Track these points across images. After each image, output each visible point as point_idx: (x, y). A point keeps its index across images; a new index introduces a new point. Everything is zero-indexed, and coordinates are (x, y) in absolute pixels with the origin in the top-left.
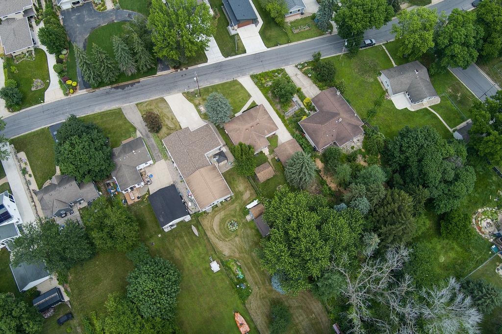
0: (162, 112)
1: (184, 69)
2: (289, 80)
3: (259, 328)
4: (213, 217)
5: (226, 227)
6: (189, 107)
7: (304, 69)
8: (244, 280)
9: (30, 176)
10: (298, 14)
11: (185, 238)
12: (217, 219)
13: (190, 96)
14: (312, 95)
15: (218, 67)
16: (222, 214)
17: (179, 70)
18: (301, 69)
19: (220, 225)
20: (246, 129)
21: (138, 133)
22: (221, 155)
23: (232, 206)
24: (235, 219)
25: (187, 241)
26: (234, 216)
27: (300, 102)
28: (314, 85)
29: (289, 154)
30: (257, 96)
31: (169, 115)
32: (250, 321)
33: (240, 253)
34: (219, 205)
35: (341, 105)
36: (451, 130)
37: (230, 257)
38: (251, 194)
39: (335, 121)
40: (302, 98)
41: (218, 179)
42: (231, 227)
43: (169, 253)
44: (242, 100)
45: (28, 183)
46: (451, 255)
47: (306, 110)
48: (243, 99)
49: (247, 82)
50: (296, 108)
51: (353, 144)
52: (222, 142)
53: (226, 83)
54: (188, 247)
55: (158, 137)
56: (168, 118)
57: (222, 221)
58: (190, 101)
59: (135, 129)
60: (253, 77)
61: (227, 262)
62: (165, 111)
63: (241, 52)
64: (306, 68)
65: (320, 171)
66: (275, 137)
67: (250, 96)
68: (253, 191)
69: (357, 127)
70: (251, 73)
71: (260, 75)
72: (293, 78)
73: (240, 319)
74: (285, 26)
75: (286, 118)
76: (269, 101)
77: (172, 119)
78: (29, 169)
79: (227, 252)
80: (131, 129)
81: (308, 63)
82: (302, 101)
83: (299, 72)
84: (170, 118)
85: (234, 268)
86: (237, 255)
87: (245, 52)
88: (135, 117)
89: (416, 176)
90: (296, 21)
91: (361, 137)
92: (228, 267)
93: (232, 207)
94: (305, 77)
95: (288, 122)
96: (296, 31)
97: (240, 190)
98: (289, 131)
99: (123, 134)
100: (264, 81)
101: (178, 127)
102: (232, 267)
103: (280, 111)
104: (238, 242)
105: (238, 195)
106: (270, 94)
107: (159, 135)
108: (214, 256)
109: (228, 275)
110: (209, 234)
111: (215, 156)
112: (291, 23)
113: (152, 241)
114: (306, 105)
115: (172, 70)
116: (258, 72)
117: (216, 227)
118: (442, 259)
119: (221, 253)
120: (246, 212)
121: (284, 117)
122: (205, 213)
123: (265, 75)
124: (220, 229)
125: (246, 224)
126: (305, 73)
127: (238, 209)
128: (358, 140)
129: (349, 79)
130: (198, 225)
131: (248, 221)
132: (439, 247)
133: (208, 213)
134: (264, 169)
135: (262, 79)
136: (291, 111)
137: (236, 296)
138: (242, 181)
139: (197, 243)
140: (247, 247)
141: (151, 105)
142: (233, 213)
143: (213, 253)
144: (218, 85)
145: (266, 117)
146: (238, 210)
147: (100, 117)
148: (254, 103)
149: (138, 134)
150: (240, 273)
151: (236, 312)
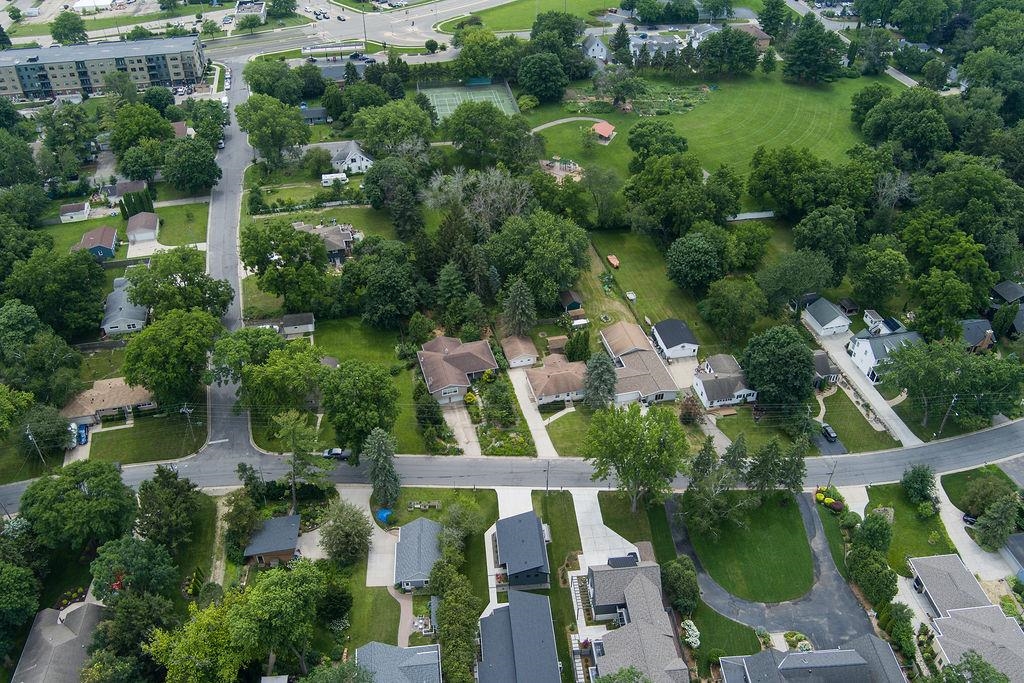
3: (598, 258)
8: (604, 283)
9: (857, 402)
24: (602, 323)
30: (537, 424)
32: (606, 261)
33: (603, 300)
36: (312, 337)
37: (614, 300)
42: (608, 318)
44: (560, 424)
45: (857, 394)
48: (558, 425)
53: (576, 455)
60: (533, 453)
61: (618, 297)
63: (540, 493)
67: (547, 427)
70: (534, 460)
72: (474, 439)
73: (615, 262)
76: (522, 415)
78: (863, 411)
79: (617, 303)
80: (723, 426)
83: (461, 445)
85: (612, 292)
86: (606, 299)
87: (534, 493)
92: (618, 294)
96: (436, 503)
102: (614, 293)
104: (603, 307)
109: (620, 289)
110: (632, 316)
116: (523, 460)
119: (622, 303)
124: (620, 319)
126: (451, 438)
127: (596, 330)
140: (595, 303)
142: (603, 328)
143: (631, 305)
149: (712, 418)
150: (607, 289)
151: (617, 267)
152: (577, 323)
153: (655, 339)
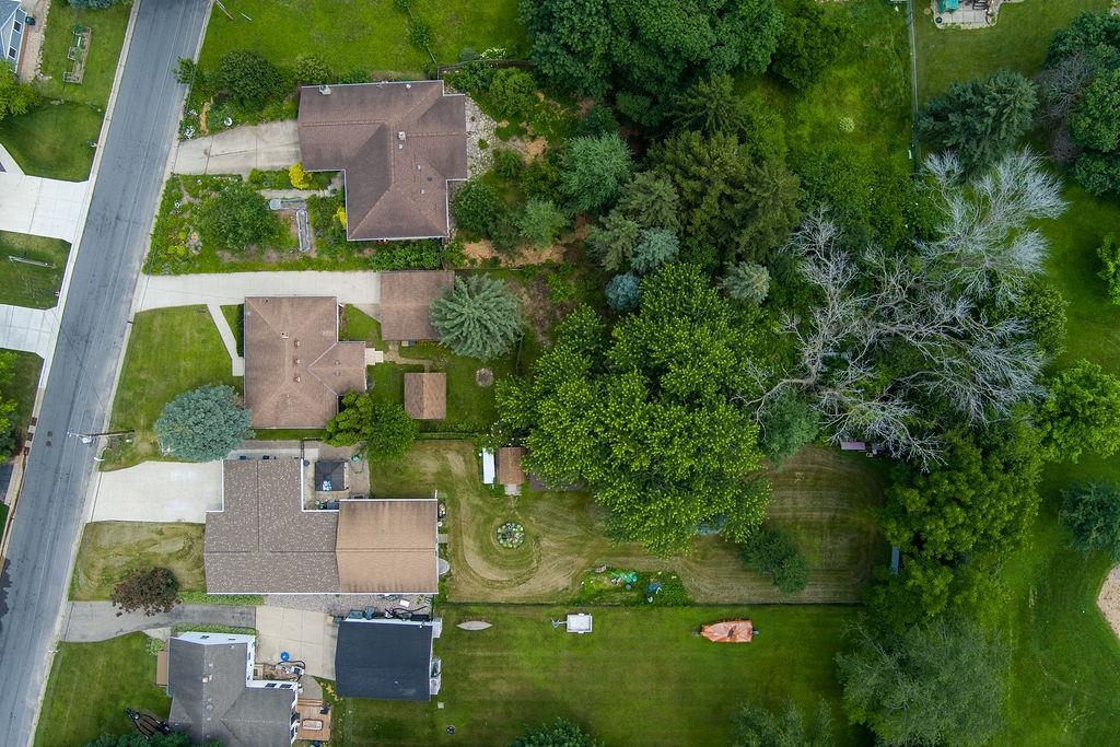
0: (128, 550)
1: (32, 429)
2: (212, 183)
3: (755, 600)
4: (467, 568)
5: (503, 552)
6: (149, 474)
7: (203, 124)
8: (644, 577)
10: (26, 35)
11: (479, 653)
12: (474, 561)
13: (119, 456)
14: (286, 149)
15: (73, 337)
16: (469, 543)
17: (28, 444)
18: (199, 133)
19: (493, 562)
20: (295, 379)
21: (153, 633)
22: (326, 471)
23: (463, 511)
24: (498, 521)
25: (487, 654)
26: (489, 520)
27: (289, 195)
28: (262, 127)
29: (416, 310)
30: (216, 291)
31: (144, 536)
32: (733, 612)
33: (580, 554)
34: (444, 538)
35: (362, 103)
37: (575, 579)
38: (458, 452)
39: (397, 150)
40: (281, 180)
41: (386, 515)
42: (511, 542)
43: (493, 704)
44: (203, 337)
46: (850, 97)
47: (321, 194)
48: (200, 331)
49: (158, 293)
50: (302, 214)
51: (475, 139)
52: (290, 447)
53: (131, 344)
54: (502, 657)
55: (190, 591)
56: (155, 543)
57: (486, 551)
58: (133, 460)
59: (138, 635)
61: (583, 592)
62: (128, 538)
63: (59, 257)
64: (203, 117)
65: (496, 261)
66: (348, 312)
67: (202, 309)
68: (455, 444)
69: (440, 103)
70: (138, 265)
71: (155, 247)
72: (215, 167)
73: (717, 632)
74: (45, 93)
75: (314, 255)
76: (244, 268)
77: (161, 533)
79: (561, 581)
80: (135, 645)
81: (192, 103)
82: (289, 186)
83: (205, 143)
84: (155, 536)
85: (606, 583)
86: (581, 562)
87: (66, 246)
88: (103, 621)
89: (660, 68)
90: (47, 51)
91: (471, 107)
92: (596, 596)
93: (465, 510)
94: (228, 135)
95: (326, 257)
96: (78, 74)
97: (435, 471)
98: (350, 269)
99: (139, 669)
100: (181, 251)
101: (193, 533)
102: (601, 586)
103: (286, 257)
104: (553, 544)
105: (444, 480)
106: (227, 257)
107: (186, 586)
108: (553, 611)
109: (613, 606)
110: (499, 596)
111: (318, 486)
112: (44, 69)
113: (444, 727)
114: (307, 185)
115: (18, 462)
116: (143, 246)
117: (492, 574)
118: (849, 124)
119: (555, 593)
120: (497, 490)
121: (309, 258)
122: (445, 580)
123: (165, 234)
124: (502, 566)
125: (524, 502)
126: (216, 129)
127: (477, 501)
128: (473, 119)
129: (297, 29)
130: (464, 610)
131: (518, 494)
132: (820, 112)
133: (449, 574)
134: (419, 391)
135: (171, 249)
136: (303, 233)
137: (667, 611)
138: (416, 454)
139: (505, 632)
140: (575, 531)
141: (93, 566)
142: (480, 518)
143: (545, 611)
144: (126, 369)
145: (286, 309)
146: (481, 503)
147: (58, 705)
148: (226, 310)
149: (160, 634)
150: (624, 577)
151: (700, 630)
152: (488, 460)
153: (415, 618)
